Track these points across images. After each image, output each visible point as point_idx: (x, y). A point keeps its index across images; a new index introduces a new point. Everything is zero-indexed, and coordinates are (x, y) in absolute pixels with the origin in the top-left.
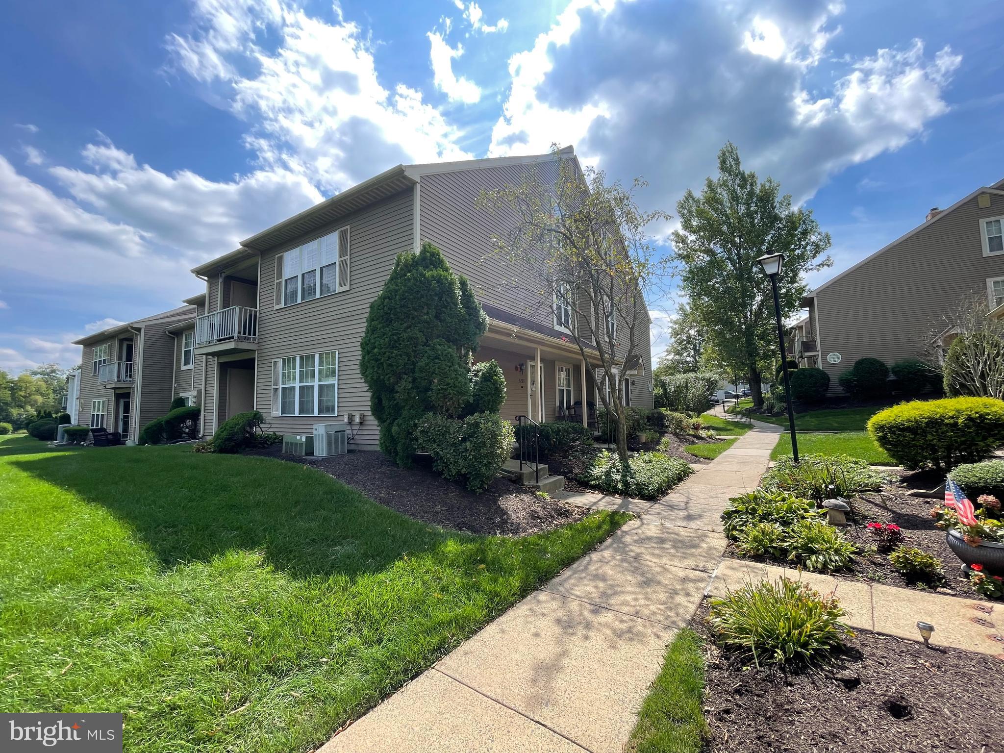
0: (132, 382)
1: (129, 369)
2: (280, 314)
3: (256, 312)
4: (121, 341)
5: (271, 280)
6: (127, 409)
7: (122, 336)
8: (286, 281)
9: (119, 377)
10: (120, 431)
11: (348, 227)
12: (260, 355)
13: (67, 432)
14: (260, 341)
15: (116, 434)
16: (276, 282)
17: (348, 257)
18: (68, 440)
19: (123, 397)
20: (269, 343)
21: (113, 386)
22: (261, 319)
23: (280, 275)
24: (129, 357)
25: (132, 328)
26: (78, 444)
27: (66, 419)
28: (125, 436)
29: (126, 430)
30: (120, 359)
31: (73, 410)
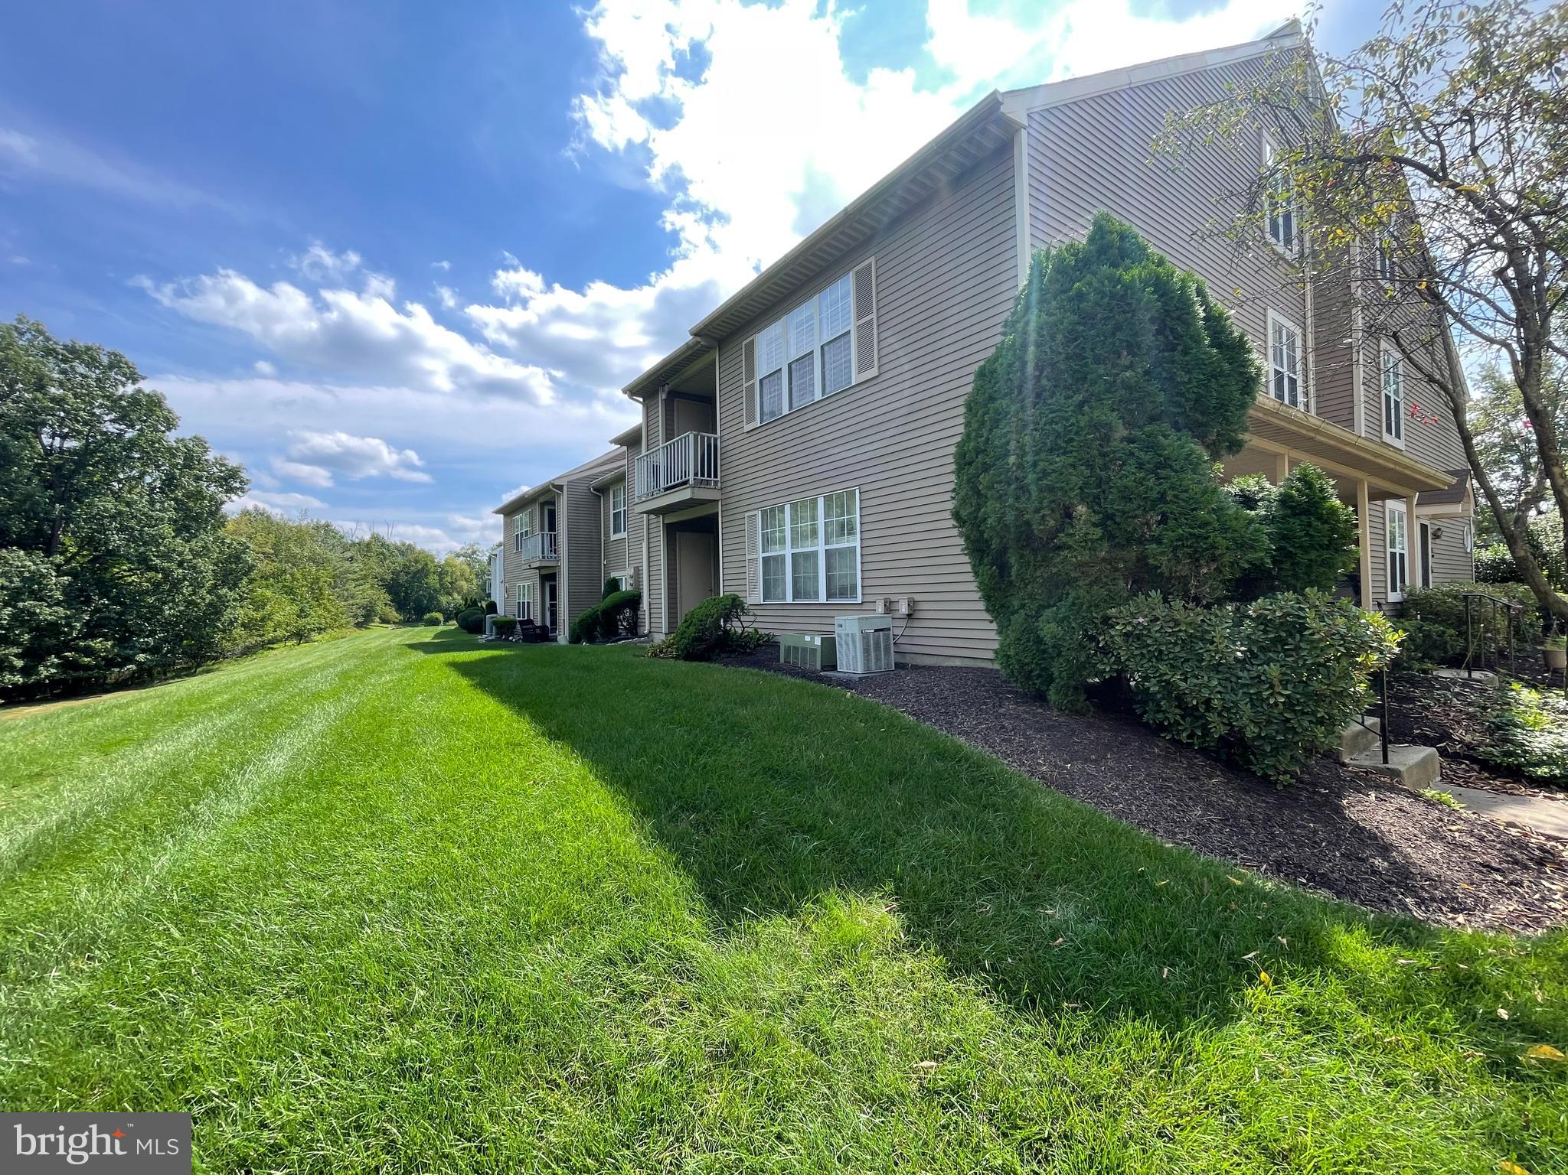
0: (557, 560)
1: (553, 541)
2: (756, 437)
3: (716, 440)
4: (542, 505)
5: (738, 384)
6: (553, 597)
7: (542, 499)
8: (761, 381)
9: (543, 553)
10: (548, 624)
11: (872, 260)
12: (725, 508)
13: (495, 623)
14: (724, 485)
15: (543, 627)
16: (745, 385)
17: (874, 316)
18: (497, 634)
19: (548, 578)
20: (740, 486)
21: (537, 564)
22: (724, 450)
23: (751, 374)
24: (552, 527)
25: (554, 486)
26: (507, 639)
27: (492, 608)
28: (554, 630)
29: (554, 622)
30: (542, 529)
31: (497, 596)
